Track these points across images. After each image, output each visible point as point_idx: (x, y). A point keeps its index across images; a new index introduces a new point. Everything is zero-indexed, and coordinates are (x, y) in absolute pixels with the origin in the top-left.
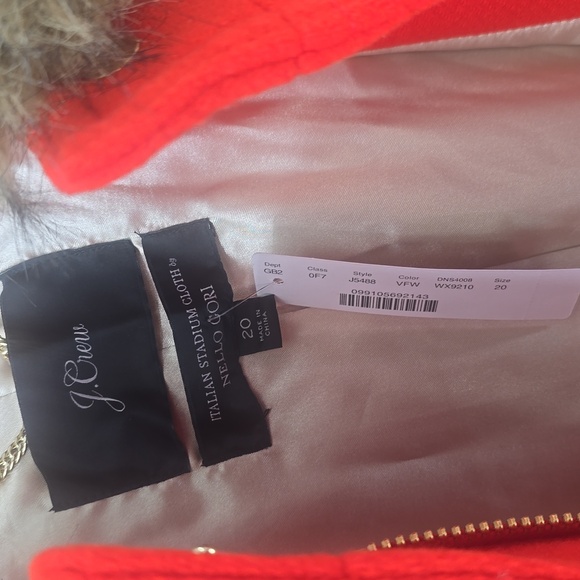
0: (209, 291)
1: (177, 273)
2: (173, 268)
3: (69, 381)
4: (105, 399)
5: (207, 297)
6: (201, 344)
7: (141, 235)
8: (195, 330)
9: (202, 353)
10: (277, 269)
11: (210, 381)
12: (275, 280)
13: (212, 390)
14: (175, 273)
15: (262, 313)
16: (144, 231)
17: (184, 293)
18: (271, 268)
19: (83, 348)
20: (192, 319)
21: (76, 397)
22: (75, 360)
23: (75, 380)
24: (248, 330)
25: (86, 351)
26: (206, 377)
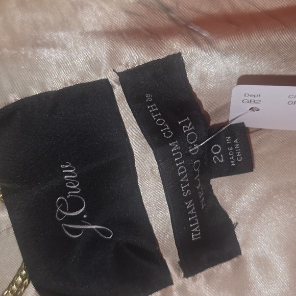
0: (187, 123)
1: (154, 107)
2: (150, 104)
3: (61, 215)
4: (94, 227)
5: (185, 129)
6: (183, 175)
7: (118, 74)
8: (178, 162)
9: (185, 183)
10: (256, 99)
11: (192, 207)
12: (251, 109)
13: (194, 215)
14: (152, 108)
15: (233, 139)
16: (121, 69)
17: (163, 127)
18: (249, 98)
19: (72, 185)
20: (174, 152)
21: (68, 229)
22: (65, 196)
23: (66, 214)
24: (219, 155)
25: (75, 187)
26: (189, 204)
